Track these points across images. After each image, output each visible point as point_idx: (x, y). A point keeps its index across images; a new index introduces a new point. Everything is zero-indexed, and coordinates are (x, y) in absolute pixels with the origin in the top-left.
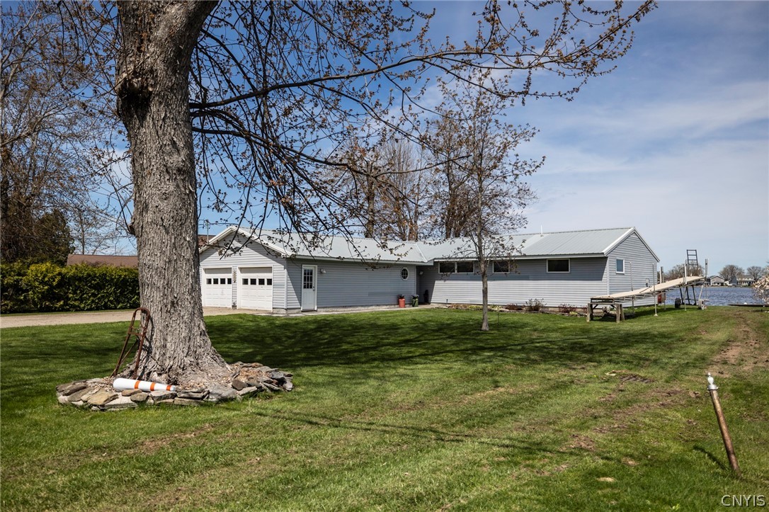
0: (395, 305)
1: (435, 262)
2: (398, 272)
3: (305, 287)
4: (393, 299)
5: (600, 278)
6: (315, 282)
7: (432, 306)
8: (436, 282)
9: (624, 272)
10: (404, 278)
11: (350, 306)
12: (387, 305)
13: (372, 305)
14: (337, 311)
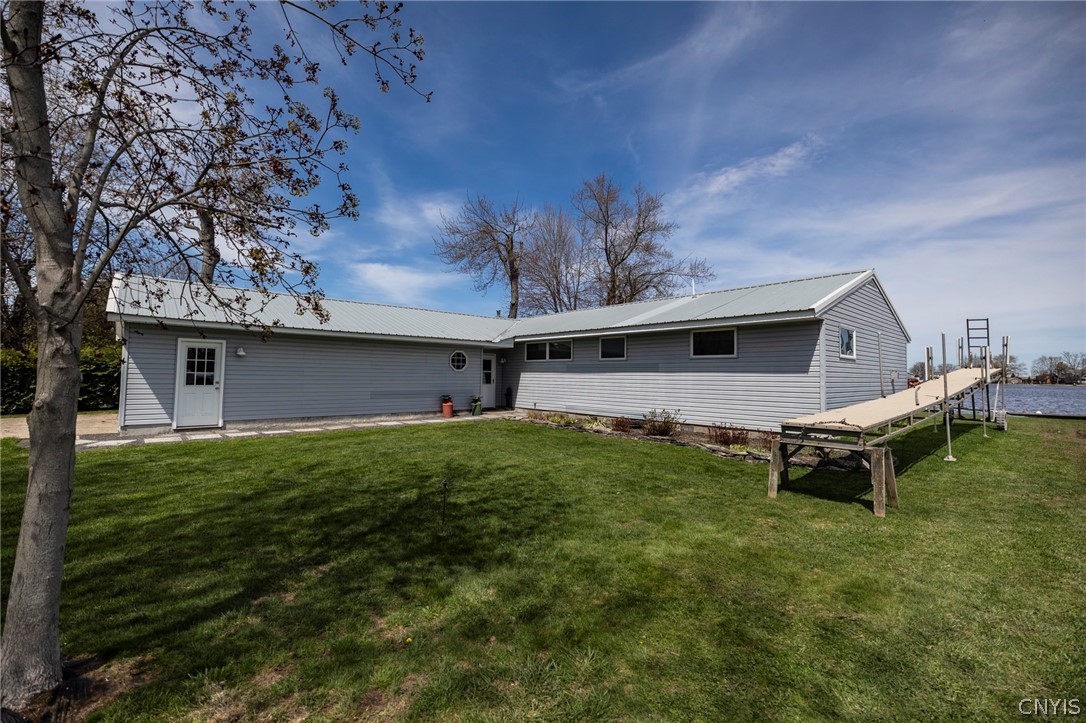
0: (435, 412)
1: (516, 344)
2: (446, 359)
3: (189, 381)
4: (432, 403)
5: (804, 368)
6: (220, 374)
7: (518, 414)
8: (523, 375)
9: (854, 357)
10: (458, 367)
11: (323, 418)
12: (416, 414)
13: (379, 415)
14: (285, 428)
